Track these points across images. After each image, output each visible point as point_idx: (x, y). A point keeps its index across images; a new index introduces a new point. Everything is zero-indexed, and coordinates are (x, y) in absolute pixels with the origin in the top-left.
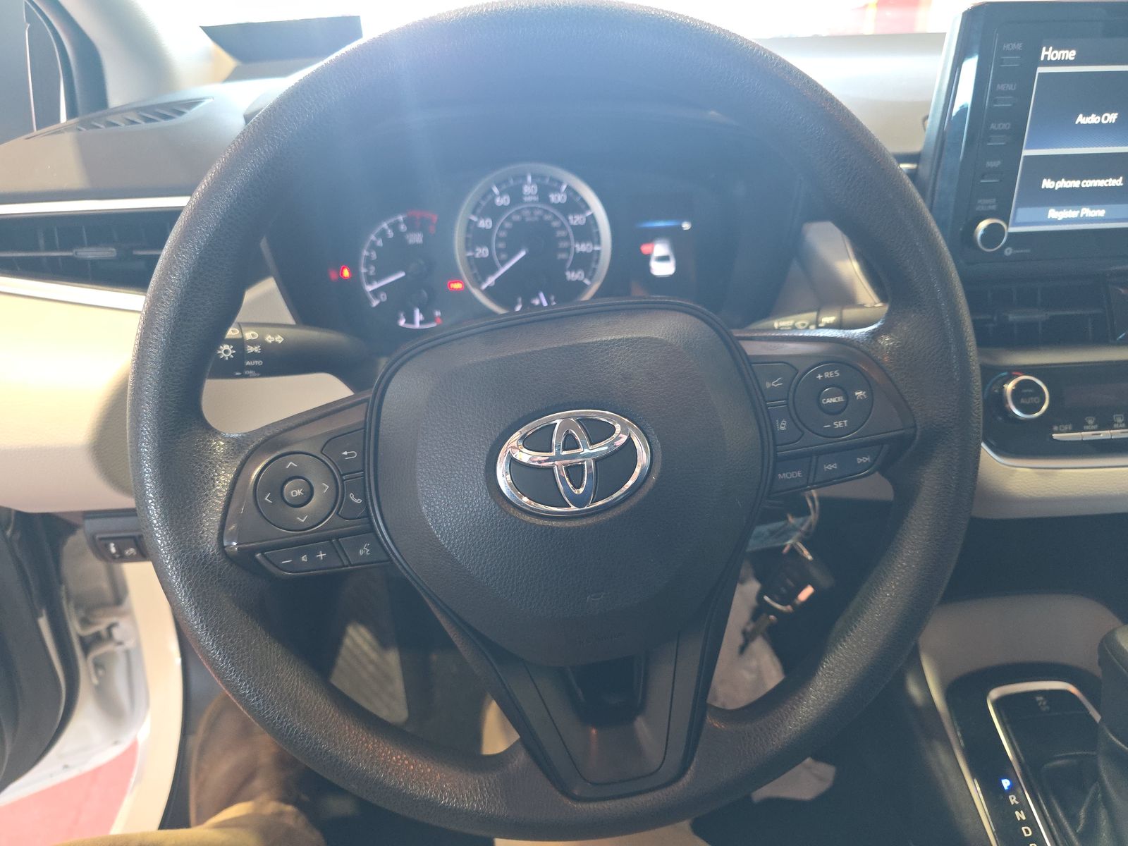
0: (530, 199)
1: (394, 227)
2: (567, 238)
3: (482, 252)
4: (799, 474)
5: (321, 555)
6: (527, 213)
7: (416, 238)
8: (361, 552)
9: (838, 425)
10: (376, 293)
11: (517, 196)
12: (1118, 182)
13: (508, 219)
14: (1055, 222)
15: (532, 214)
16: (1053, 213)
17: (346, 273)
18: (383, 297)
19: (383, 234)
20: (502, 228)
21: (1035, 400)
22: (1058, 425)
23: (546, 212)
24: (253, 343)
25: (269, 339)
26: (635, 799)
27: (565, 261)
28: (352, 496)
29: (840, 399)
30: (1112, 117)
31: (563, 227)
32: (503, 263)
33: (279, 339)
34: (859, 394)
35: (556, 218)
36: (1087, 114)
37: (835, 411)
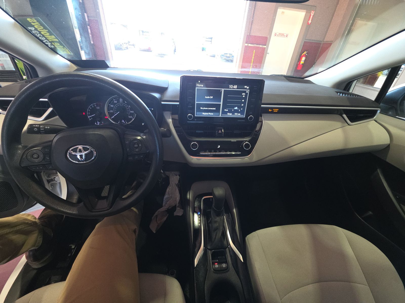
0: (121, 102)
1: (94, 105)
2: (129, 110)
3: (112, 111)
4: (132, 158)
5: (41, 168)
6: (120, 104)
7: (98, 108)
8: (50, 167)
9: (137, 150)
10: (90, 118)
11: (118, 101)
12: (215, 109)
13: (117, 105)
14: (204, 115)
15: (121, 105)
16: (203, 114)
17: (84, 113)
18: (92, 119)
19: (91, 107)
20: (115, 107)
21: (196, 147)
22: (202, 151)
23: (124, 105)
24: (42, 128)
25: (46, 127)
26: (105, 212)
27: (128, 114)
28: (47, 158)
29: (137, 146)
30: (212, 97)
31: (128, 108)
32: (116, 114)
33: (49, 127)
34: (140, 145)
35: (126, 106)
36: (207, 96)
37: (136, 148)
